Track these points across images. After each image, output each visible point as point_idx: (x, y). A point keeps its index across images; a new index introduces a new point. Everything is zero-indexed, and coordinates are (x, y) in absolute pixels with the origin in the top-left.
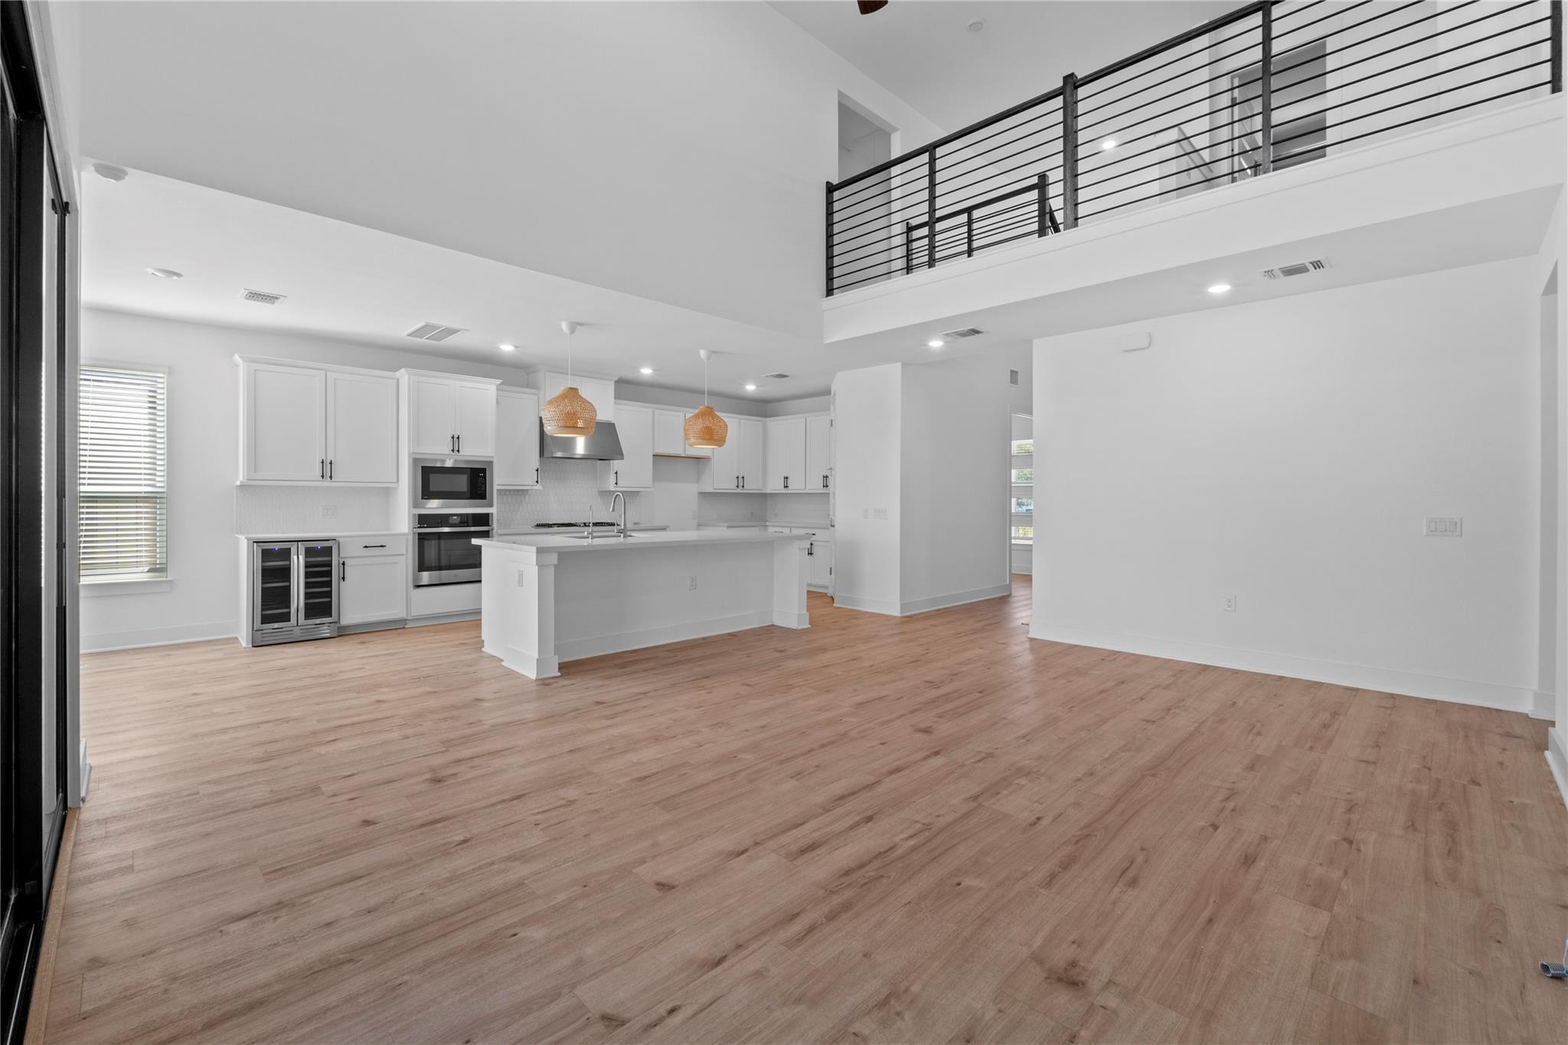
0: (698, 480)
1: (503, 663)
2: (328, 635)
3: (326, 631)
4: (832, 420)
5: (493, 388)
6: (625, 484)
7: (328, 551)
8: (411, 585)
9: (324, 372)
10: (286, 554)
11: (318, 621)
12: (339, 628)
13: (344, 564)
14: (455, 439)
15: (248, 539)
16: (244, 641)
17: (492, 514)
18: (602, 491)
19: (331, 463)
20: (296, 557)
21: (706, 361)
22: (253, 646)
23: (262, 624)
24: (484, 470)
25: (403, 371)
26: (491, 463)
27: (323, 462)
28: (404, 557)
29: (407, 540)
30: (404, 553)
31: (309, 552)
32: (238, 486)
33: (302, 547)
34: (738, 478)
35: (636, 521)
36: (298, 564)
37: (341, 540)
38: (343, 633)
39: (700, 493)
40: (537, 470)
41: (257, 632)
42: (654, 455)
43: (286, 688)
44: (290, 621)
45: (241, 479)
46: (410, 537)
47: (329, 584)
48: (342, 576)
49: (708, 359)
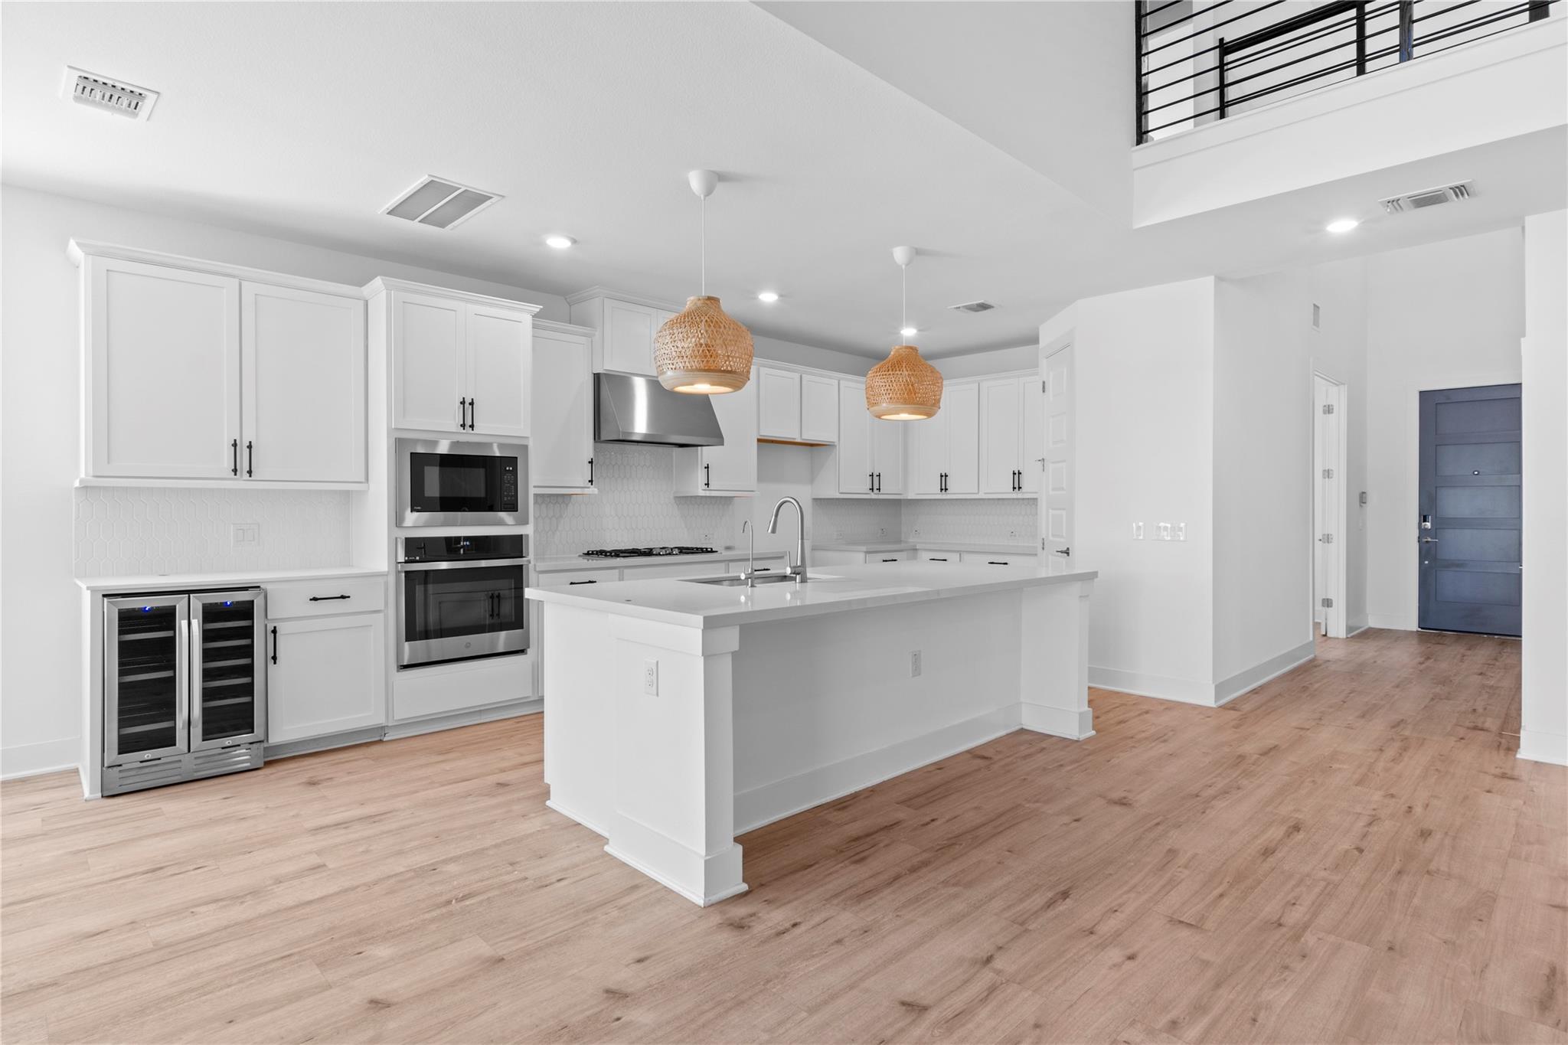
0: (812, 481)
1: (607, 848)
2: (248, 764)
3: (242, 757)
4: (1044, 383)
5: (527, 320)
6: (719, 487)
7: (245, 611)
8: (393, 666)
9: (236, 281)
10: (165, 618)
11: (228, 741)
12: (265, 748)
13: (274, 631)
14: (467, 405)
15: (93, 590)
16: (88, 786)
17: (527, 536)
18: (680, 497)
19: (250, 447)
20: (185, 623)
21: (904, 267)
22: (102, 797)
23: (120, 753)
24: (513, 461)
25: (378, 281)
26: (525, 448)
27: (235, 445)
28: (381, 615)
29: (386, 584)
30: (383, 608)
31: (211, 613)
32: (76, 488)
33: (197, 604)
34: (872, 475)
35: (728, 545)
36: (189, 635)
37: (269, 587)
38: (273, 759)
39: (815, 500)
40: (591, 462)
41: (110, 770)
42: (759, 440)
43: (158, 947)
44: (175, 745)
45: (83, 475)
46: (392, 579)
47: (248, 670)
48: (271, 654)
49: (907, 265)
